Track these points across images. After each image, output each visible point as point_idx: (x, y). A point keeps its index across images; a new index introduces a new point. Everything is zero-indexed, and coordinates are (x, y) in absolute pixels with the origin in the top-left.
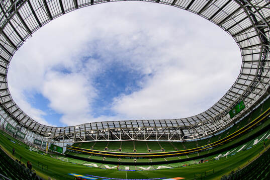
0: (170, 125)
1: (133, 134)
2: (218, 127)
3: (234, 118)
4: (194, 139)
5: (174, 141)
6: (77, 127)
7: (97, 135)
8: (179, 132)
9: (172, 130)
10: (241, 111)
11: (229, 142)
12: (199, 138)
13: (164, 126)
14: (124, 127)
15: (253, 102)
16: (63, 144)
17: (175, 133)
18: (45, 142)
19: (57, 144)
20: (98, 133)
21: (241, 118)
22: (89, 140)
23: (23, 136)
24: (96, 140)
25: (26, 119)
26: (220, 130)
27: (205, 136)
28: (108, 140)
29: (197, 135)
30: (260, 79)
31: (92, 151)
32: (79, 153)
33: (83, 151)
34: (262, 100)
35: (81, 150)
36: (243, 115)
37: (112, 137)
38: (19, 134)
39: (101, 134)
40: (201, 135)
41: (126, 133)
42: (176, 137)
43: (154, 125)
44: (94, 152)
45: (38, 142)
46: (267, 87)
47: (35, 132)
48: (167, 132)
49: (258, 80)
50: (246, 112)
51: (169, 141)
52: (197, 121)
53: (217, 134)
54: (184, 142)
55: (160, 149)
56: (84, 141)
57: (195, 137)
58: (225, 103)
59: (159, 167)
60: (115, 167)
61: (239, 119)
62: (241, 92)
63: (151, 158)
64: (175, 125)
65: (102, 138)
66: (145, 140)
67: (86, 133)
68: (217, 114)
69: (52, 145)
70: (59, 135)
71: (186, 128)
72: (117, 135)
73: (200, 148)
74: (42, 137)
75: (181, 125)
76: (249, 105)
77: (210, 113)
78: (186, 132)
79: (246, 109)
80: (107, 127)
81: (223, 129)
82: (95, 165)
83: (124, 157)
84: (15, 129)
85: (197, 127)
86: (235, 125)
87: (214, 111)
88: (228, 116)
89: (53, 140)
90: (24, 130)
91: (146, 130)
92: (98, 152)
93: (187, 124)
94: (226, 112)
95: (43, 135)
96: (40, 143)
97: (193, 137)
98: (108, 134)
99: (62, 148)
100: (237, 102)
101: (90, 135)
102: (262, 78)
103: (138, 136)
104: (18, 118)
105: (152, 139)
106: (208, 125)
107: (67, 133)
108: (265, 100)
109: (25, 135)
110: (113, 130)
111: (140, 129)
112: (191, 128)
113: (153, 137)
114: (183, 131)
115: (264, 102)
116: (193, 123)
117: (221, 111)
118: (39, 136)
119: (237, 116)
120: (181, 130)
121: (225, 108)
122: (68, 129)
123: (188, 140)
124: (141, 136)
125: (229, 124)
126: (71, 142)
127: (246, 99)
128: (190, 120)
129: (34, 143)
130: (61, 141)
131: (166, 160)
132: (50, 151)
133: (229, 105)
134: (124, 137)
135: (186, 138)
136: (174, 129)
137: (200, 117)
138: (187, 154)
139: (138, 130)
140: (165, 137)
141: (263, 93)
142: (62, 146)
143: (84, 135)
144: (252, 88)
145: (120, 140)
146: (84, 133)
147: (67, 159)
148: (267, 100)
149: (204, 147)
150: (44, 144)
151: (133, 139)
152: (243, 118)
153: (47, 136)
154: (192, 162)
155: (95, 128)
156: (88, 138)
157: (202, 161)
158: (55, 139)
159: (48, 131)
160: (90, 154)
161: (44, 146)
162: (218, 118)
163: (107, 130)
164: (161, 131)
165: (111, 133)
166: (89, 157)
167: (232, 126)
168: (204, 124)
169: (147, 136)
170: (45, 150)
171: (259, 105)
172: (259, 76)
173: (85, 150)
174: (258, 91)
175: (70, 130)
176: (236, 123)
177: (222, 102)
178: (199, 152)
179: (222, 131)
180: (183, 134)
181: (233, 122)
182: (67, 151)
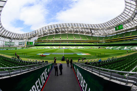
0: (85, 27)
1: (67, 30)
2: (109, 33)
3: (117, 31)
4: (96, 36)
5: (87, 35)
6: (39, 30)
7: (49, 32)
8: (89, 31)
9: (86, 29)
10: (121, 29)
11: (113, 42)
12: (99, 36)
13: (82, 27)
14: (62, 27)
15: (128, 28)
16: (33, 40)
17: (87, 31)
18: (24, 42)
19: (30, 41)
20: (50, 31)
21: (120, 32)
22: (46, 35)
23: (13, 44)
24: (48, 35)
25: (14, 35)
26: (110, 35)
27: (102, 36)
28: (54, 34)
29: (98, 34)
30: (132, 20)
31: (47, 41)
32: (41, 42)
33: (43, 41)
34: (132, 30)
35: (41, 41)
36: (122, 31)
37: (57, 32)
38: (11, 44)
39: (51, 31)
40: (100, 34)
41: (63, 30)
42: (88, 33)
43: (77, 26)
44: (48, 41)
45: (20, 44)
46: (135, 25)
47: (18, 39)
48: (84, 30)
49: (131, 19)
50: (123, 31)
51: (84, 34)
52: (99, 27)
53: (108, 36)
54: (92, 36)
55: (80, 38)
56: (43, 36)
57: (97, 35)
58: (113, 22)
59: (79, 47)
60: (58, 47)
61: (119, 33)
62: (122, 21)
63: (76, 42)
64: (88, 27)
65: (51, 33)
66: (73, 33)
67: (44, 32)
68: (109, 26)
69: (28, 42)
70: (30, 36)
71: (93, 29)
72: (59, 31)
73: (99, 41)
74: (22, 40)
75: (91, 27)
76: (125, 29)
77: (106, 25)
78: (93, 31)
79: (123, 29)
80: (54, 27)
81: (111, 35)
82: (49, 47)
83: (63, 42)
84: (9, 42)
85: (98, 30)
86: (117, 35)
87: (107, 24)
88: (114, 29)
89: (28, 40)
90: (13, 41)
91: (73, 28)
92: (50, 40)
93: (94, 28)
94: (113, 27)
95: (23, 39)
96: (22, 43)
97: (96, 34)
98: (55, 31)
99: (32, 42)
100: (119, 24)
101: (45, 32)
102: (134, 20)
103: (69, 31)
104: (10, 36)
105: (76, 33)
106: (104, 30)
107: (34, 34)
108: (133, 30)
109: (14, 43)
110: (57, 29)
111: (70, 28)
112: (95, 30)
113: (77, 32)
114: (92, 30)
115: (133, 31)
116: (97, 28)
117: (111, 25)
118: (21, 40)
119: (119, 31)
120: (91, 30)
121: (113, 25)
122: (34, 32)
123: (94, 35)
124: (71, 31)
125: (114, 33)
126: (36, 38)
127: (124, 25)
128: (95, 26)
129: (19, 45)
130: (32, 39)
131: (82, 44)
132: (27, 46)
133: (115, 24)
134: (62, 32)
135: (93, 34)
136: (87, 29)
137: (101, 25)
138: (93, 42)
139: (69, 28)
140: (82, 32)
141: (133, 27)
142: (32, 41)
143: (43, 33)
144: (128, 21)
145: (60, 33)
146: (42, 32)
147: (35, 47)
148: (134, 31)
149: (101, 41)
150: (24, 43)
151: (67, 33)
152: (122, 33)
153: (25, 39)
154: (95, 47)
155: (48, 28)
156: (44, 34)
157: (99, 47)
158: (29, 39)
159: (25, 36)
160: (46, 42)
161: (24, 44)
162: (109, 28)
163: (54, 29)
164: (81, 29)
165: (56, 30)
166: (46, 44)
167: (115, 35)
168: (102, 29)
169: (73, 31)
170: (24, 46)
171: (130, 31)
172: (132, 18)
173: (44, 41)
174: (131, 24)
175: (35, 32)
176: (118, 34)
177: (112, 21)
178: (99, 42)
179: (111, 36)
180: (92, 32)
181: (117, 33)
182: (35, 43)
